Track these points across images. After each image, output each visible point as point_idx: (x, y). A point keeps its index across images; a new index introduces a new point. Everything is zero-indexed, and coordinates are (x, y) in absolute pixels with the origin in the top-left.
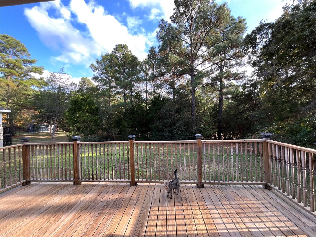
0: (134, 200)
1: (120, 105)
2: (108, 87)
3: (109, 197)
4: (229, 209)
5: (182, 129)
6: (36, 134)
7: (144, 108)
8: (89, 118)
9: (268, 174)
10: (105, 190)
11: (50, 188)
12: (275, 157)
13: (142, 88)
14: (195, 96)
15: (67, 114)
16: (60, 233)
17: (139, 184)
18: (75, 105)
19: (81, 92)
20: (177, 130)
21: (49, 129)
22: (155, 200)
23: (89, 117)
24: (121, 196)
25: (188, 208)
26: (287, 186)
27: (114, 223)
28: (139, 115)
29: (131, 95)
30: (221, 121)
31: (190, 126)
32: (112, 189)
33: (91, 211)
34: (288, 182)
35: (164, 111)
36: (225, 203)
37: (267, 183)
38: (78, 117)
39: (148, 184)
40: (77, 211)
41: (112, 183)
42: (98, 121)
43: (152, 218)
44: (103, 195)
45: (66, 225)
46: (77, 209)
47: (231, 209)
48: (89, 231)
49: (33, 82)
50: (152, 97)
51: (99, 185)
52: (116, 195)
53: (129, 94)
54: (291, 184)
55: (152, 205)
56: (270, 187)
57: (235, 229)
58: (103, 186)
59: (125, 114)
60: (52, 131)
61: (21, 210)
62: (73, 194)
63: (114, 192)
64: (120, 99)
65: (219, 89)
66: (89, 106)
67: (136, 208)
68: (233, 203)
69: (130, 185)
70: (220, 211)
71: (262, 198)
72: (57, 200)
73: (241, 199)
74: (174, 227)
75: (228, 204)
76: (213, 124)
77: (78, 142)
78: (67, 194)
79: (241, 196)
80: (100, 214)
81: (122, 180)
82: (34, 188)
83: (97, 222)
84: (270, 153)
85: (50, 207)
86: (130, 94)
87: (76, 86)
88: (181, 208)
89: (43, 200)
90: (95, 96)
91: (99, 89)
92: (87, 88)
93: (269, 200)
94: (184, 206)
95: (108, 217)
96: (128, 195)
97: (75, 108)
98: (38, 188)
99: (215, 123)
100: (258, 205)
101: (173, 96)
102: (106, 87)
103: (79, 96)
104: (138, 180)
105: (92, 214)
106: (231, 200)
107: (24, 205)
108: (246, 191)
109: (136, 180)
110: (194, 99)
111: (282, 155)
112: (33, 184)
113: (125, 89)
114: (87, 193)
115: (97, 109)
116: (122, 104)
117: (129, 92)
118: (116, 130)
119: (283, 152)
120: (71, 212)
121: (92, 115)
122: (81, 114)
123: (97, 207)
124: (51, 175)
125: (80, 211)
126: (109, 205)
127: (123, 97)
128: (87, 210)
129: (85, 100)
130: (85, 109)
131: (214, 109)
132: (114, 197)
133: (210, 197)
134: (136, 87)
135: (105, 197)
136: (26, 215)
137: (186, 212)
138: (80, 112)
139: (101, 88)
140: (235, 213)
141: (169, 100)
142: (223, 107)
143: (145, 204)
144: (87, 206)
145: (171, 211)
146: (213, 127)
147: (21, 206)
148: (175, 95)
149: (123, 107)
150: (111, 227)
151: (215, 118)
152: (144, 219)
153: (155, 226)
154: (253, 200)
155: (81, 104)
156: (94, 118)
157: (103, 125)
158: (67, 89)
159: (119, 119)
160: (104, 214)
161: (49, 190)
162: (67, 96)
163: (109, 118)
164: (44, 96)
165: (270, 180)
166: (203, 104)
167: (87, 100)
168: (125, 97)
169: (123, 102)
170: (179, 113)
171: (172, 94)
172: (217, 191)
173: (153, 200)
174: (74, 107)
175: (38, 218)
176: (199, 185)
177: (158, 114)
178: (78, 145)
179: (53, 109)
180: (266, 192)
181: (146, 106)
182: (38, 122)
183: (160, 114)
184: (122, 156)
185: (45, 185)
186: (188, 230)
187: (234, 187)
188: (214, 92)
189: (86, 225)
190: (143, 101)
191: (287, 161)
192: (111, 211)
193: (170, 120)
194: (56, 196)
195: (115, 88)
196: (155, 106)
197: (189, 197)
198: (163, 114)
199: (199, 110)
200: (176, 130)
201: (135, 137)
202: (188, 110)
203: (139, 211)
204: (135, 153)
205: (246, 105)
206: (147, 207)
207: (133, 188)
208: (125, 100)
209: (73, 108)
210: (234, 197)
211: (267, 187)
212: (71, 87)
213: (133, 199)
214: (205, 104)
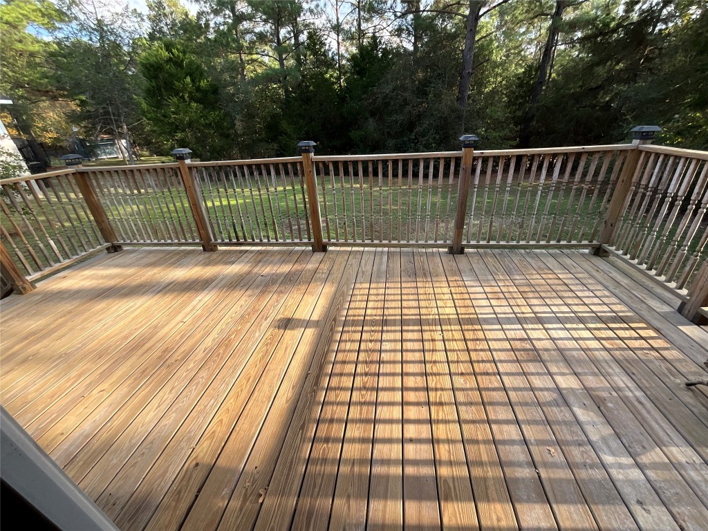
0: (322, 273)
1: (270, 76)
2: (229, 17)
3: (275, 268)
4: (508, 286)
5: (431, 140)
6: (93, 162)
7: (334, 83)
8: (201, 117)
9: (612, 225)
10: (265, 259)
11: (161, 255)
12: (644, 186)
13: (324, 17)
14: (477, 38)
15: (144, 106)
16: (200, 316)
17: (330, 248)
18: (156, 77)
19: (160, 39)
20: (417, 143)
21: (117, 149)
22: (363, 273)
23: (201, 112)
24: (297, 267)
25: (427, 286)
26: (646, 246)
27: (289, 304)
28: (321, 105)
29: (294, 45)
30: (533, 117)
31: (451, 132)
32: (279, 257)
33: (245, 288)
34: (652, 238)
35: (387, 89)
36: (501, 277)
37: (601, 245)
38: (174, 113)
39: (349, 249)
40: (222, 288)
41: (276, 248)
42: (225, 124)
43: (358, 299)
44: (262, 266)
45: (207, 306)
46: (220, 285)
47: (511, 286)
48: (249, 314)
49: (25, 12)
50: (354, 50)
51: (252, 252)
52: (287, 266)
53: (289, 39)
54: (655, 242)
55: (358, 281)
56: (605, 251)
57: (511, 313)
58: (260, 252)
59: (287, 103)
60: (126, 155)
61: (123, 288)
62: (206, 264)
63: (283, 262)
64: (268, 59)
65: (554, 11)
66: (193, 81)
67: (328, 285)
68: (518, 278)
69: (314, 251)
70: (488, 289)
71: (580, 269)
72: (180, 273)
73: (535, 272)
74: (397, 310)
75: (508, 280)
76: (511, 126)
77: (188, 161)
78: (196, 265)
79: (536, 268)
80: (263, 292)
81: (297, 241)
82: (132, 255)
83: (259, 303)
84: (635, 179)
85: (171, 283)
86: (293, 41)
87: (143, 20)
88: (413, 285)
89: (155, 274)
90: (201, 50)
91: (207, 25)
92: (174, 24)
93: (595, 274)
94: (419, 281)
95: (279, 296)
96: (310, 266)
97: (159, 89)
98: (139, 256)
99: (516, 124)
100: (566, 281)
101: (413, 41)
102: (225, 18)
103: (158, 51)
104: (329, 240)
105: (249, 292)
106: (515, 273)
107: (125, 280)
108: (551, 259)
109: (325, 240)
110: (470, 49)
111: (663, 180)
112: (128, 250)
113: (278, 24)
114: (233, 263)
115: (215, 90)
116: (276, 73)
117: (289, 33)
118: (270, 146)
119: (669, 172)
120: (211, 290)
121: (205, 108)
122: (178, 106)
123: (256, 283)
124: (155, 233)
125: (225, 289)
126: (276, 281)
127: (275, 49)
128: (238, 288)
129: (178, 63)
130: (184, 89)
131: (521, 81)
132: (285, 270)
133: (472, 270)
134: (308, 14)
135: (267, 270)
136: (134, 294)
137: (421, 291)
138: (175, 99)
139: (212, 24)
140: (516, 292)
141: (399, 54)
142: (550, 74)
143: (344, 279)
144: (236, 282)
145: (393, 290)
146: (509, 134)
147: (121, 282)
148: (418, 38)
149: (280, 82)
150: (285, 309)
151: (519, 109)
152: (343, 300)
153: (363, 308)
154: (560, 273)
155: (171, 75)
156: (213, 115)
157: (237, 135)
158: (120, 30)
159: (274, 116)
160: (270, 292)
161: (161, 258)
162: (129, 53)
163: (250, 116)
164: (70, 54)
165: (611, 239)
166: (496, 65)
167: (182, 61)
168: (280, 49)
169: (276, 65)
170: (426, 94)
171: (409, 34)
172: (490, 260)
173: (360, 274)
174: (154, 84)
175: (156, 298)
176: (455, 248)
177: (371, 101)
178: (190, 168)
179: (108, 95)
180: (593, 261)
181: (339, 78)
182: (88, 132)
183: (375, 100)
184: (291, 205)
185: (150, 252)
186: (423, 315)
187: (528, 253)
188: (536, 20)
189: (241, 306)
190: (329, 64)
191: (671, 193)
192: (282, 288)
193: (400, 118)
194: (176, 267)
195: (250, 20)
196: (362, 78)
197: (431, 269)
198: (385, 97)
199: (480, 84)
200: (413, 143)
201: (314, 146)
202: (451, 86)
203: (333, 289)
204: (320, 199)
205: (617, 64)
206: (347, 283)
207: (319, 256)
208: (281, 61)
209: (153, 87)
210: (523, 270)
211: (599, 252)
212: (129, 24)
213: (321, 271)
214: (502, 64)
